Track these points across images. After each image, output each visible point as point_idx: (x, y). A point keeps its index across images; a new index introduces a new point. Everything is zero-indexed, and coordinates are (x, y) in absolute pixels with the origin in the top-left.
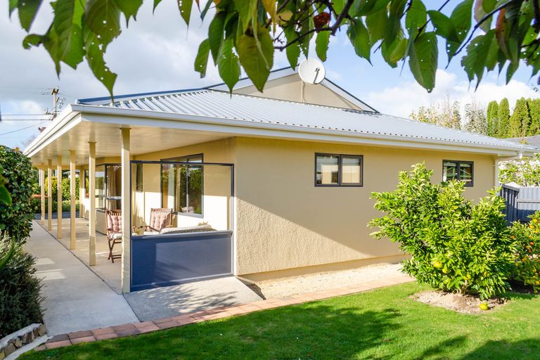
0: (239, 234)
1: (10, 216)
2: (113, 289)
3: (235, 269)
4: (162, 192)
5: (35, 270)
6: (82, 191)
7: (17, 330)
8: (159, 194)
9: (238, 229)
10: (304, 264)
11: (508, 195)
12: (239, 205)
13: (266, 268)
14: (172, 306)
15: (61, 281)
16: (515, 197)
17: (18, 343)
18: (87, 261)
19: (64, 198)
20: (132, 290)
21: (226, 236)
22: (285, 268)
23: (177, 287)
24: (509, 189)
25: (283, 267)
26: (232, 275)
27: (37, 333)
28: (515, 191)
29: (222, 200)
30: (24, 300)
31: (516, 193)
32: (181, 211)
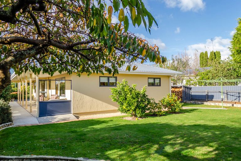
0: (73, 101)
1: (4, 95)
2: (34, 117)
3: (72, 112)
4: (56, 89)
5: (11, 110)
6: (34, 90)
7: (6, 123)
8: (55, 90)
9: (73, 100)
10: (96, 110)
11: (187, 89)
12: (73, 92)
13: (82, 111)
14: (50, 120)
15: (20, 116)
16: (190, 90)
17: (6, 126)
18: (29, 111)
19: (28, 94)
20: (39, 117)
21: (70, 102)
22: (89, 112)
23: (53, 116)
24: (187, 88)
25: (89, 111)
26: (71, 113)
27: (11, 125)
28: (190, 88)
29: (69, 91)
30: (8, 116)
31: (190, 89)
32: (61, 95)
